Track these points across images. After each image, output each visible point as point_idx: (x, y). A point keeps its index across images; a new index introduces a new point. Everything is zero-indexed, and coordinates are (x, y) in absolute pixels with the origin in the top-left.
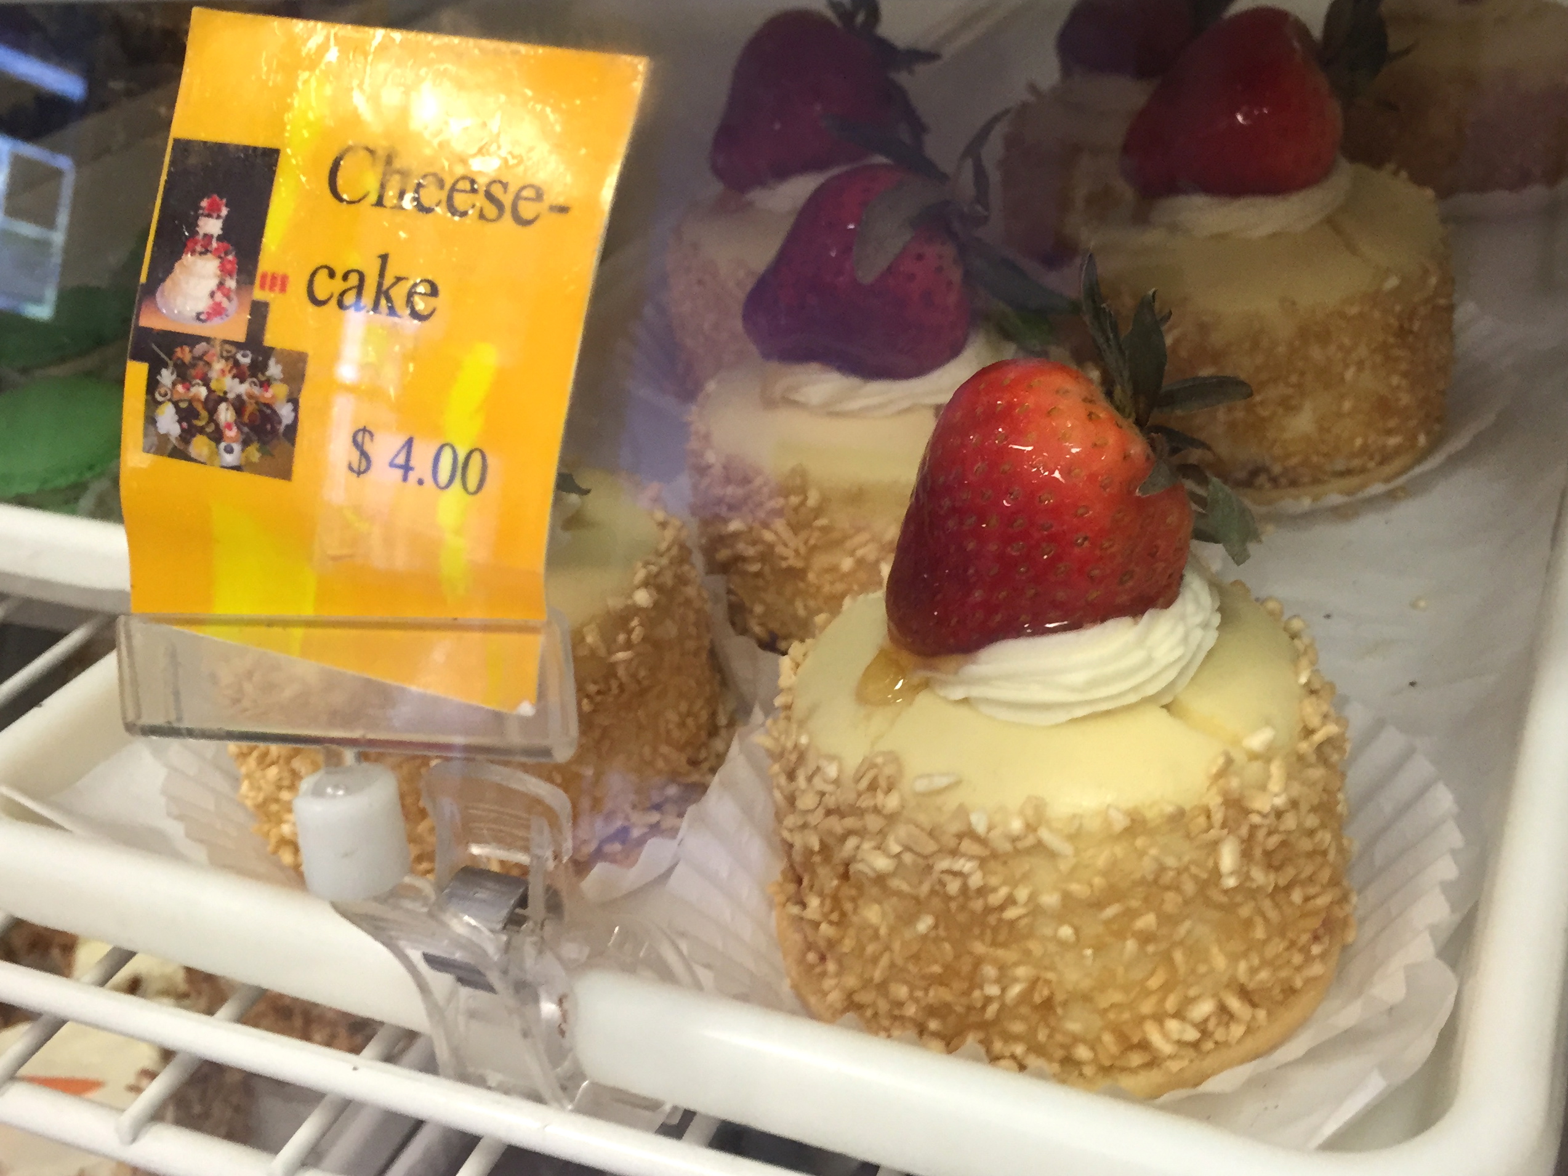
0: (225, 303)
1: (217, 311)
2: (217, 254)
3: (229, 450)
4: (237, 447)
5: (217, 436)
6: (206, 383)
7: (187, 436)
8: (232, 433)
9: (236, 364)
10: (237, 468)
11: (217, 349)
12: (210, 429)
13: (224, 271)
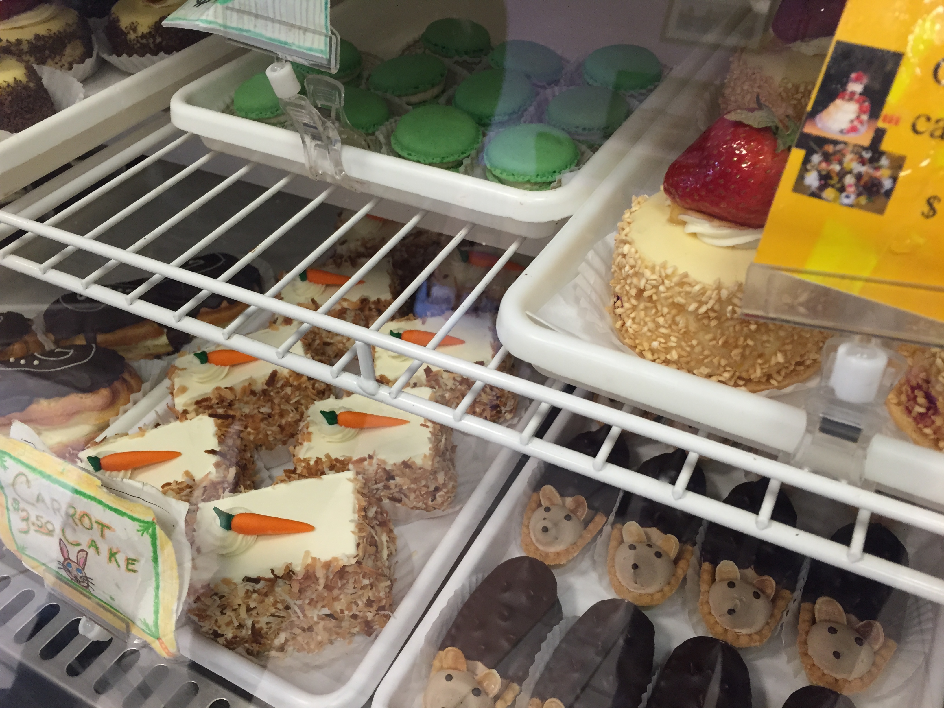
0: (859, 126)
1: (853, 129)
2: (858, 101)
3: (848, 197)
4: (853, 197)
5: (842, 189)
6: (840, 163)
7: (822, 187)
8: (852, 189)
9: (861, 157)
10: (851, 206)
11: (850, 148)
12: (839, 186)
13: (861, 111)
